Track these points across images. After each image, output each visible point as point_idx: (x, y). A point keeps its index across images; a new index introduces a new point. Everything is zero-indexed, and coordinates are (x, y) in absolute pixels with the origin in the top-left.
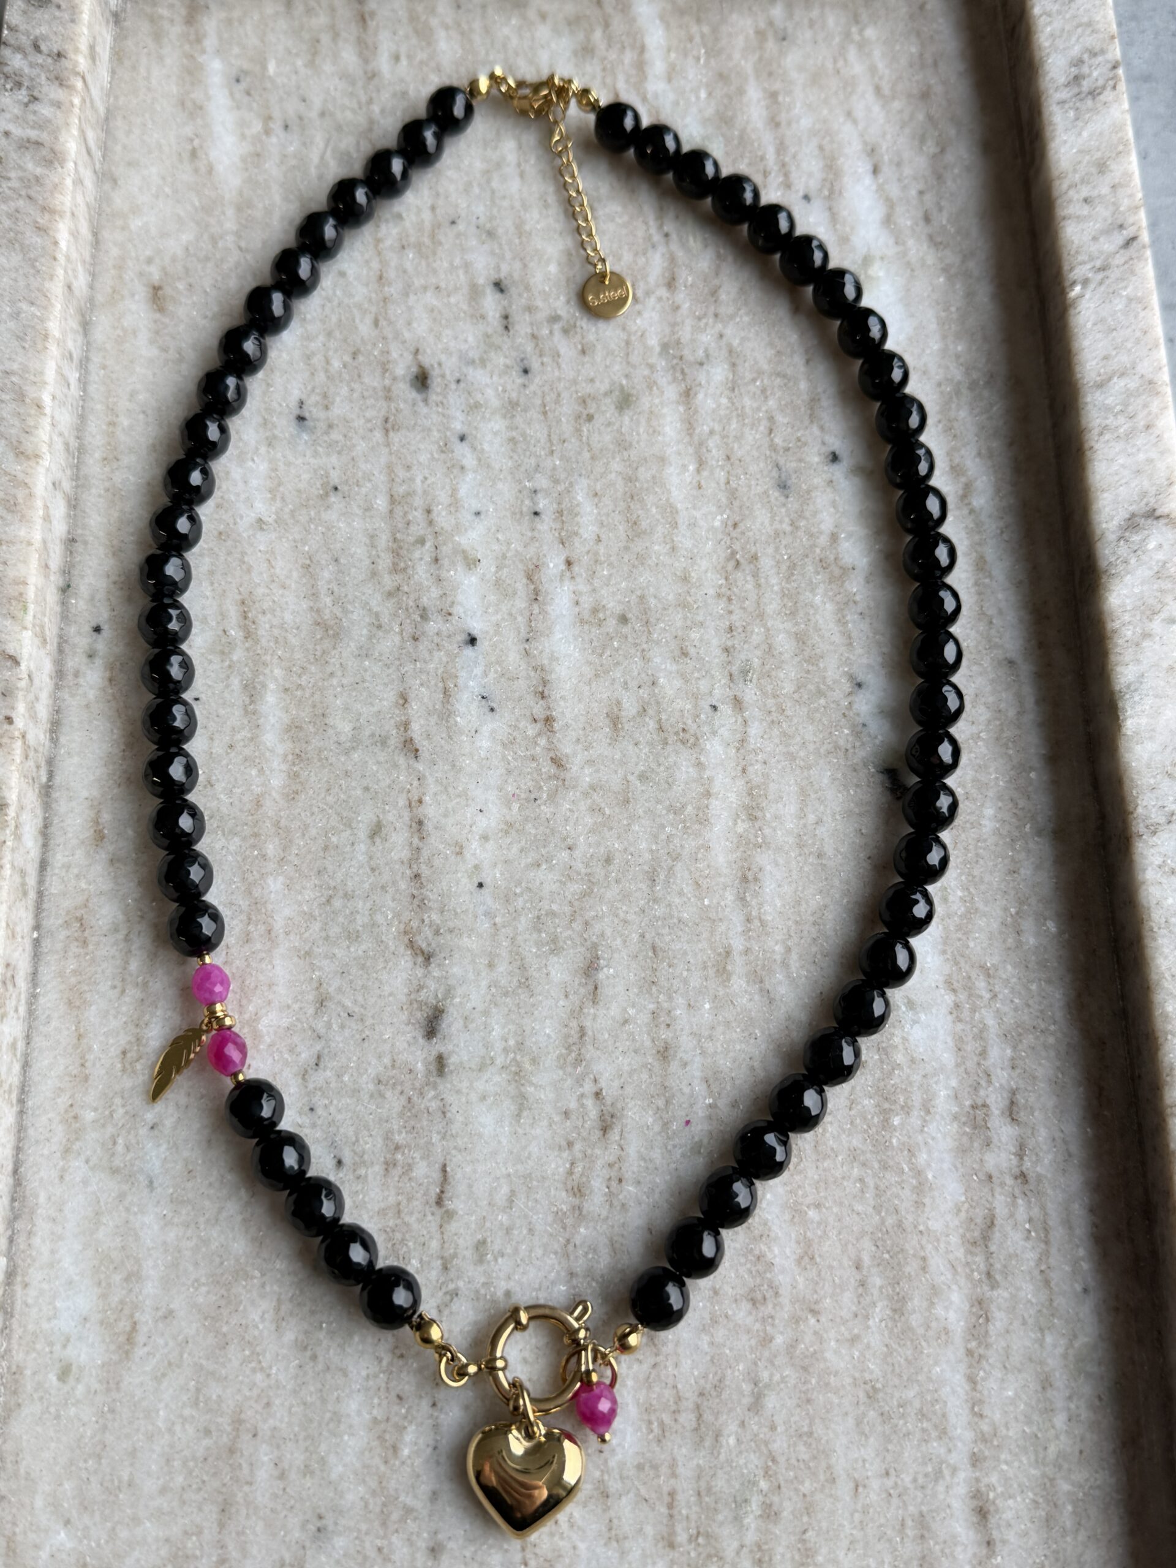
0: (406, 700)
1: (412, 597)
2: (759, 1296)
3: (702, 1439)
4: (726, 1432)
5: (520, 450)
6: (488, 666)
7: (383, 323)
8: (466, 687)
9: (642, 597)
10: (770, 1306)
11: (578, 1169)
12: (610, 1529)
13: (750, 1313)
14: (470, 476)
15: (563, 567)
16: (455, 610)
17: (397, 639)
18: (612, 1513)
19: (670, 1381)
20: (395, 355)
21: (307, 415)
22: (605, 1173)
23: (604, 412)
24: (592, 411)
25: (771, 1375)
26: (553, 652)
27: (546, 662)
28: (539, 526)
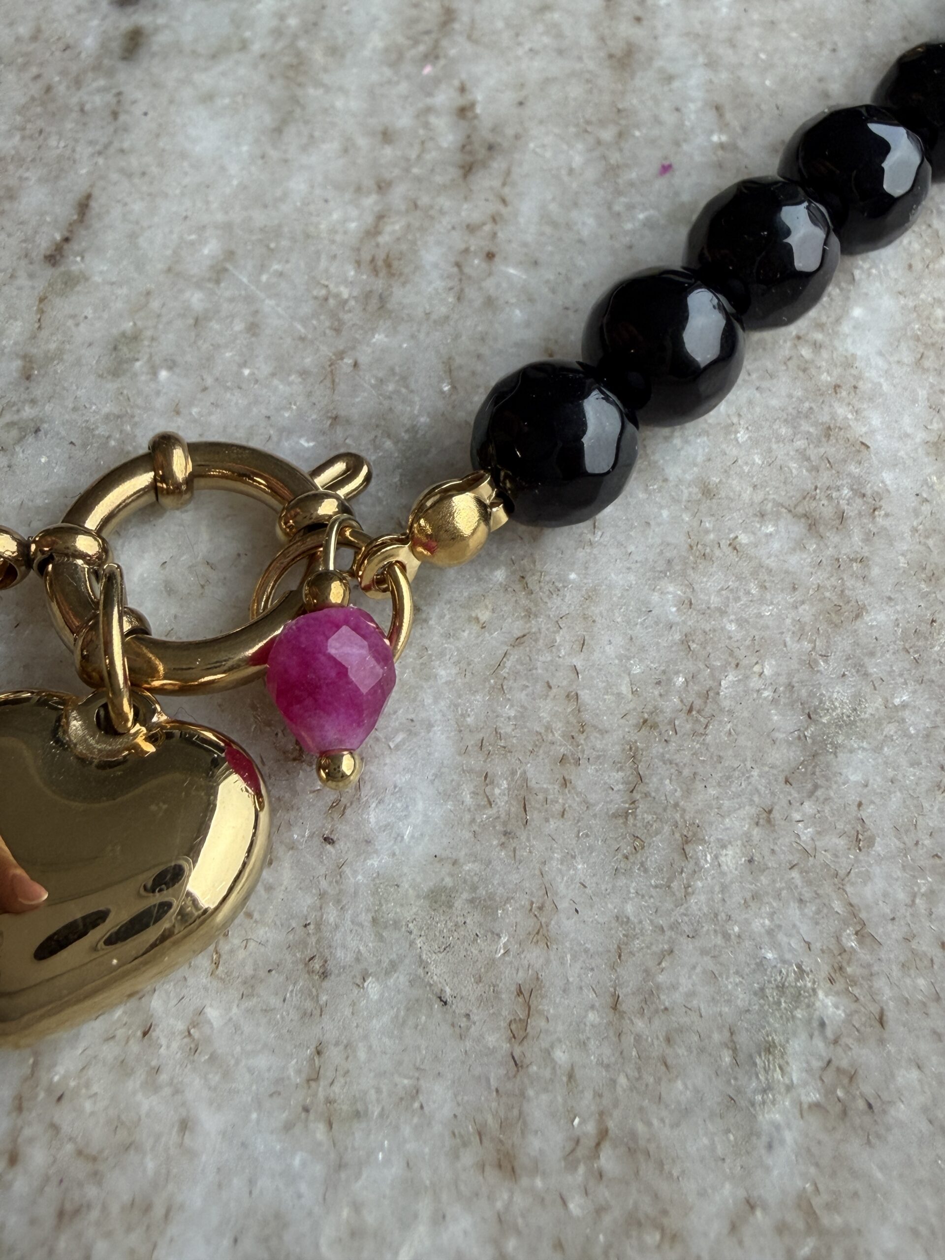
2: (828, 511)
3: (639, 844)
4: (713, 834)
10: (857, 538)
11: (394, 227)
12: (314, 1078)
13: (800, 546)
18: (329, 1028)
19: (561, 680)
22: (458, 240)
25: (858, 699)
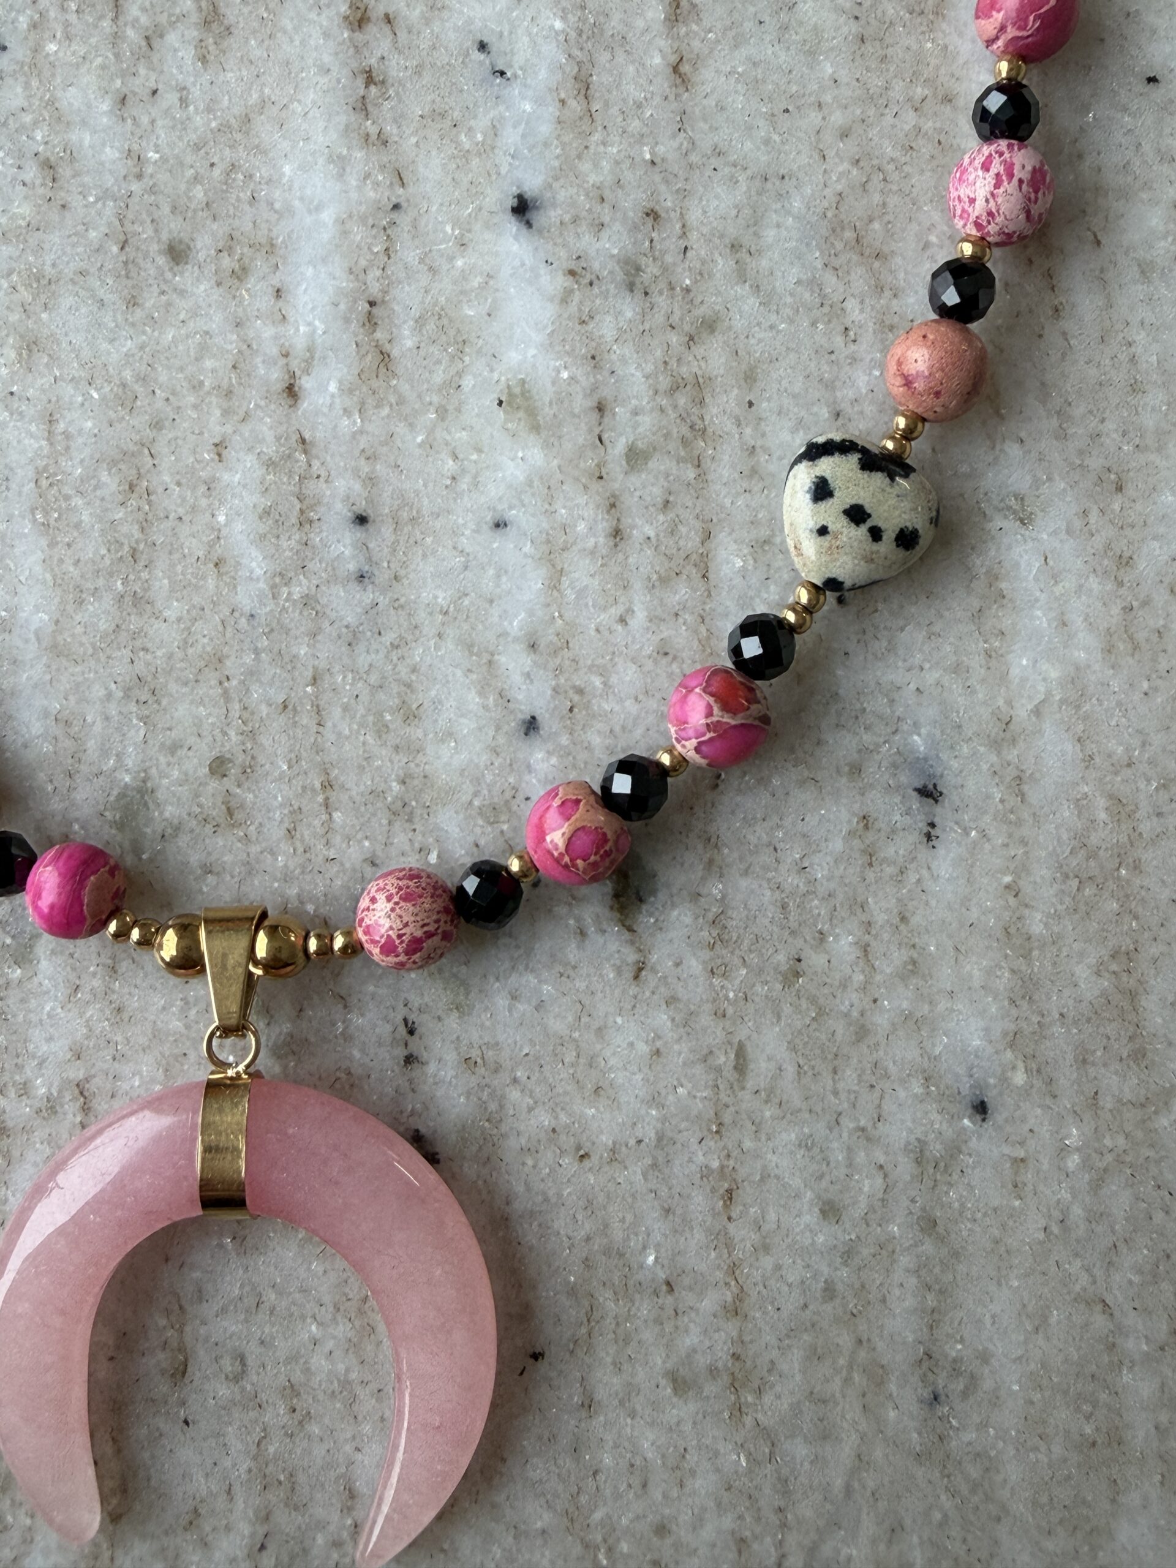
0: (675, 69)
1: (659, 318)
5: (395, 688)
6: (486, 149)
7: (724, 1059)
8: (539, 101)
9: (133, 302)
14: (516, 625)
15: (306, 383)
16: (562, 281)
17: (694, 216)
20: (694, 965)
21: (915, 802)
23: (184, 781)
24: (213, 785)
26: (341, 176)
27: (359, 155)
28: (357, 487)
